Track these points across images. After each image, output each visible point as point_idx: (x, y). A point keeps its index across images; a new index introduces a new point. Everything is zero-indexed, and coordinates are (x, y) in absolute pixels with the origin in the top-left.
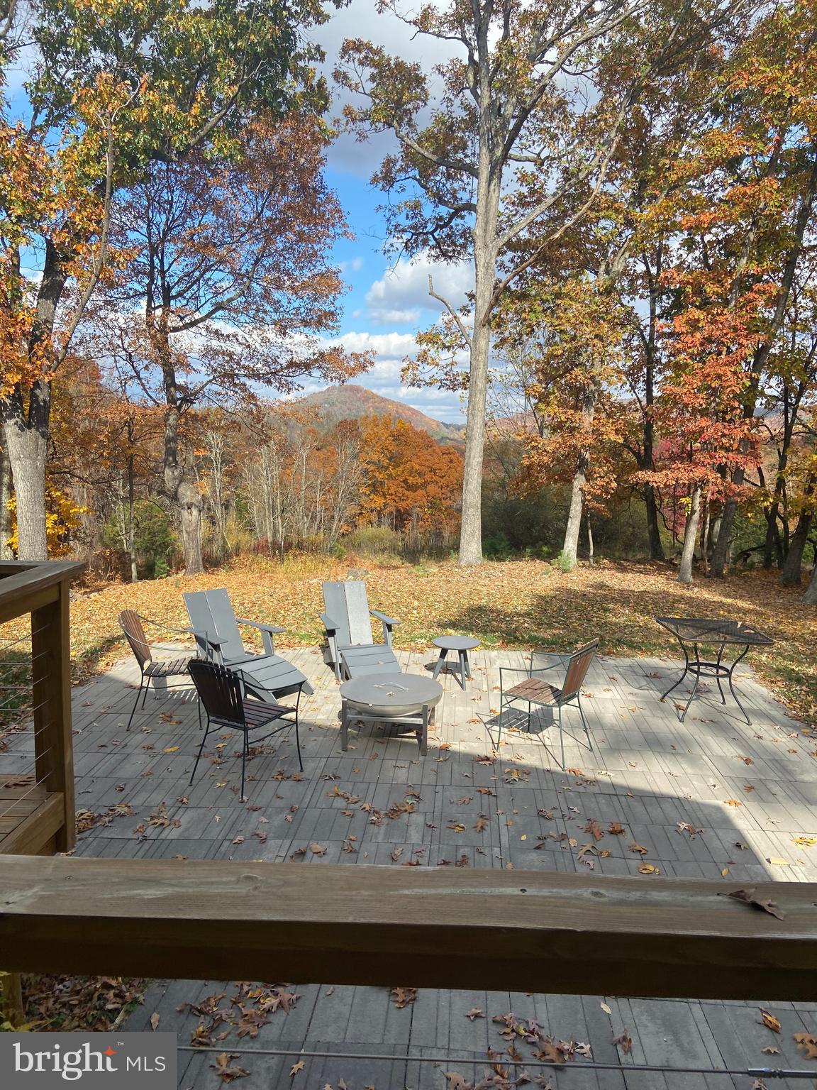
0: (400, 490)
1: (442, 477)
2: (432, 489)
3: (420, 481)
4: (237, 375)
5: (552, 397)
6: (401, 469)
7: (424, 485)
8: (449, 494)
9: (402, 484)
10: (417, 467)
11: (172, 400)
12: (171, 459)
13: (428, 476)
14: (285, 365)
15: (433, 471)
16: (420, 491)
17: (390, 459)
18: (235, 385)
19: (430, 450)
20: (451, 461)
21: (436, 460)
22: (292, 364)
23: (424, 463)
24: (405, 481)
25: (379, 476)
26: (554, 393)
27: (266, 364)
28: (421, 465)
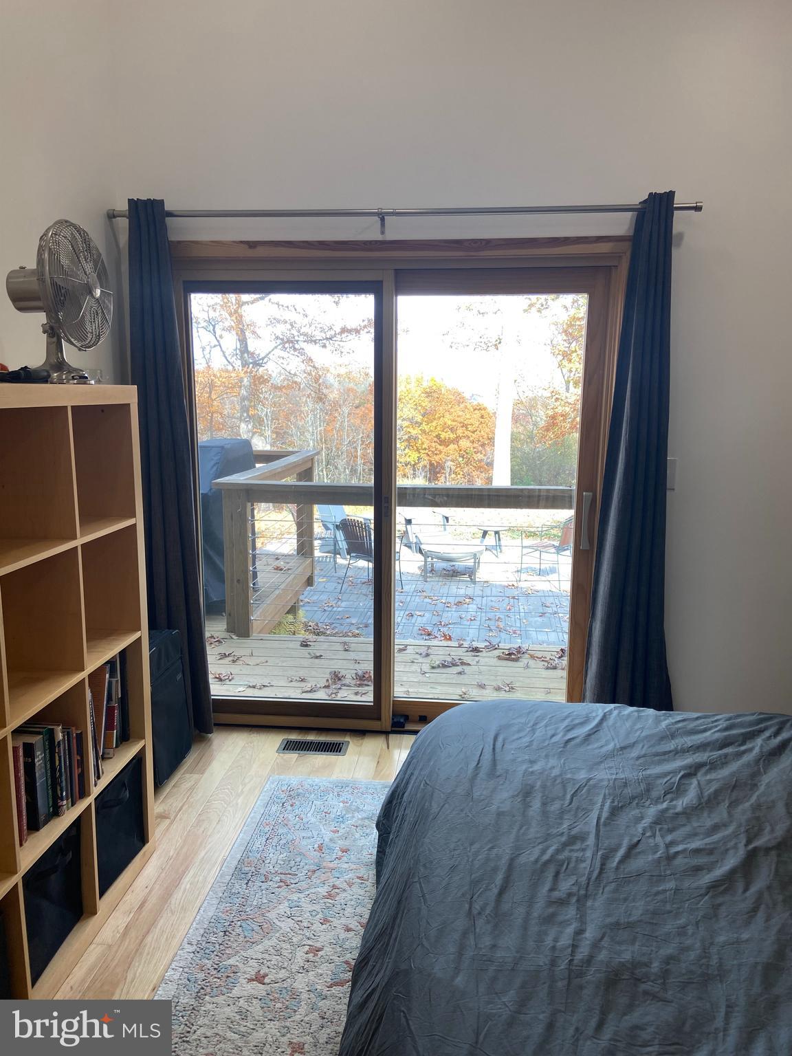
0: (434, 444)
1: (473, 432)
2: (464, 443)
3: (452, 436)
4: (297, 341)
5: (574, 355)
6: (434, 424)
7: (456, 440)
8: (480, 448)
9: (435, 439)
10: (449, 423)
11: (245, 364)
12: (245, 415)
13: (460, 432)
14: (338, 330)
15: (465, 426)
16: (452, 446)
17: (423, 416)
18: (295, 349)
19: (462, 406)
20: (482, 417)
21: (468, 416)
22: (344, 330)
23: (457, 419)
24: (438, 436)
25: (414, 432)
26: (576, 351)
27: (322, 330)
28: (454, 421)
